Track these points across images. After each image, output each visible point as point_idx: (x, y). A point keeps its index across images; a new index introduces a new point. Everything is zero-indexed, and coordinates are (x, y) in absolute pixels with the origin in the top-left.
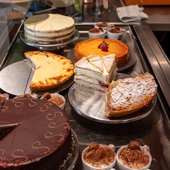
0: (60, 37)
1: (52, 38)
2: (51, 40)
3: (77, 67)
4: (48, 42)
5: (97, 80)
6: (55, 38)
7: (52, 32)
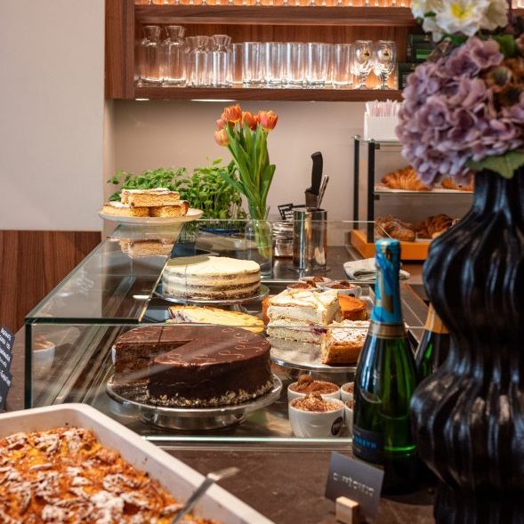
0: (234, 287)
1: (220, 289)
2: (217, 293)
3: (272, 304)
4: (210, 296)
5: (308, 322)
6: (224, 288)
7: (218, 276)
